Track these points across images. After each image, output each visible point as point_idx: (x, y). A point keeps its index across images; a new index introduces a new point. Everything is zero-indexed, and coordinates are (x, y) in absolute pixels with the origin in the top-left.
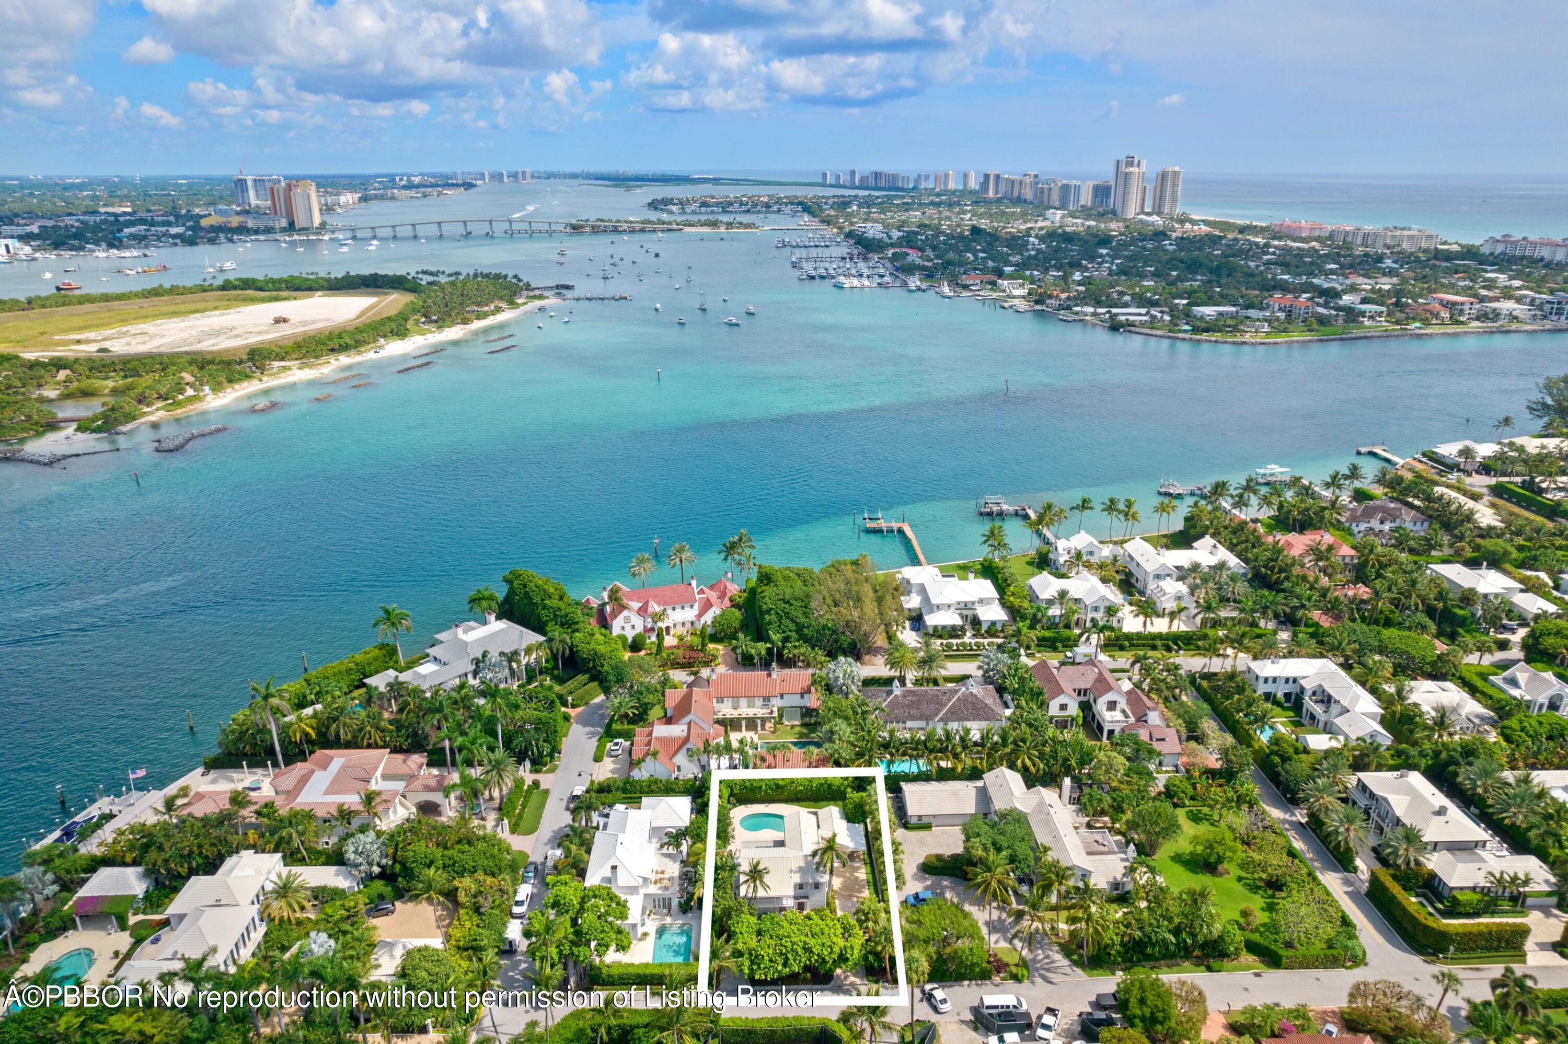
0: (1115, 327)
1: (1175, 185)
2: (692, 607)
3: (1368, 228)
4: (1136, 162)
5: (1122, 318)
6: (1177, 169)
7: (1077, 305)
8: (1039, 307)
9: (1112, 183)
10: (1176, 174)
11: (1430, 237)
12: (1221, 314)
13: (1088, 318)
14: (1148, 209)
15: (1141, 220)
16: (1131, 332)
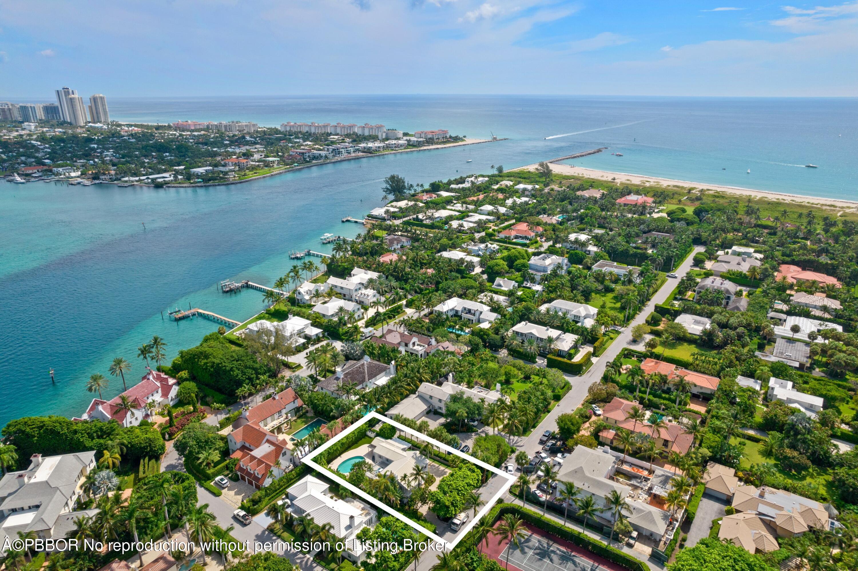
0: (158, 186)
1: (103, 105)
2: (157, 392)
3: (224, 122)
4: (71, 91)
5: (159, 180)
6: (101, 95)
7: (123, 177)
8: (97, 182)
9: (57, 104)
10: (102, 98)
11: (254, 125)
12: (206, 171)
13: (135, 183)
14: (89, 119)
15: (91, 126)
16: (169, 187)
